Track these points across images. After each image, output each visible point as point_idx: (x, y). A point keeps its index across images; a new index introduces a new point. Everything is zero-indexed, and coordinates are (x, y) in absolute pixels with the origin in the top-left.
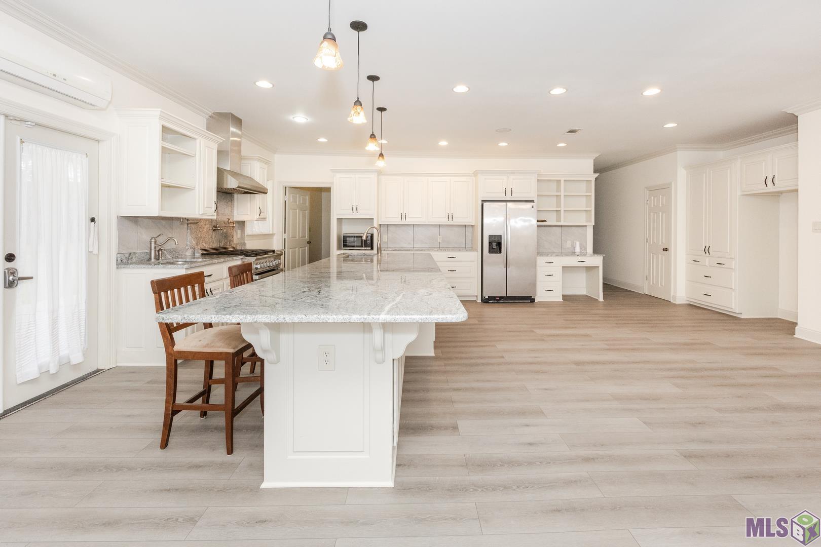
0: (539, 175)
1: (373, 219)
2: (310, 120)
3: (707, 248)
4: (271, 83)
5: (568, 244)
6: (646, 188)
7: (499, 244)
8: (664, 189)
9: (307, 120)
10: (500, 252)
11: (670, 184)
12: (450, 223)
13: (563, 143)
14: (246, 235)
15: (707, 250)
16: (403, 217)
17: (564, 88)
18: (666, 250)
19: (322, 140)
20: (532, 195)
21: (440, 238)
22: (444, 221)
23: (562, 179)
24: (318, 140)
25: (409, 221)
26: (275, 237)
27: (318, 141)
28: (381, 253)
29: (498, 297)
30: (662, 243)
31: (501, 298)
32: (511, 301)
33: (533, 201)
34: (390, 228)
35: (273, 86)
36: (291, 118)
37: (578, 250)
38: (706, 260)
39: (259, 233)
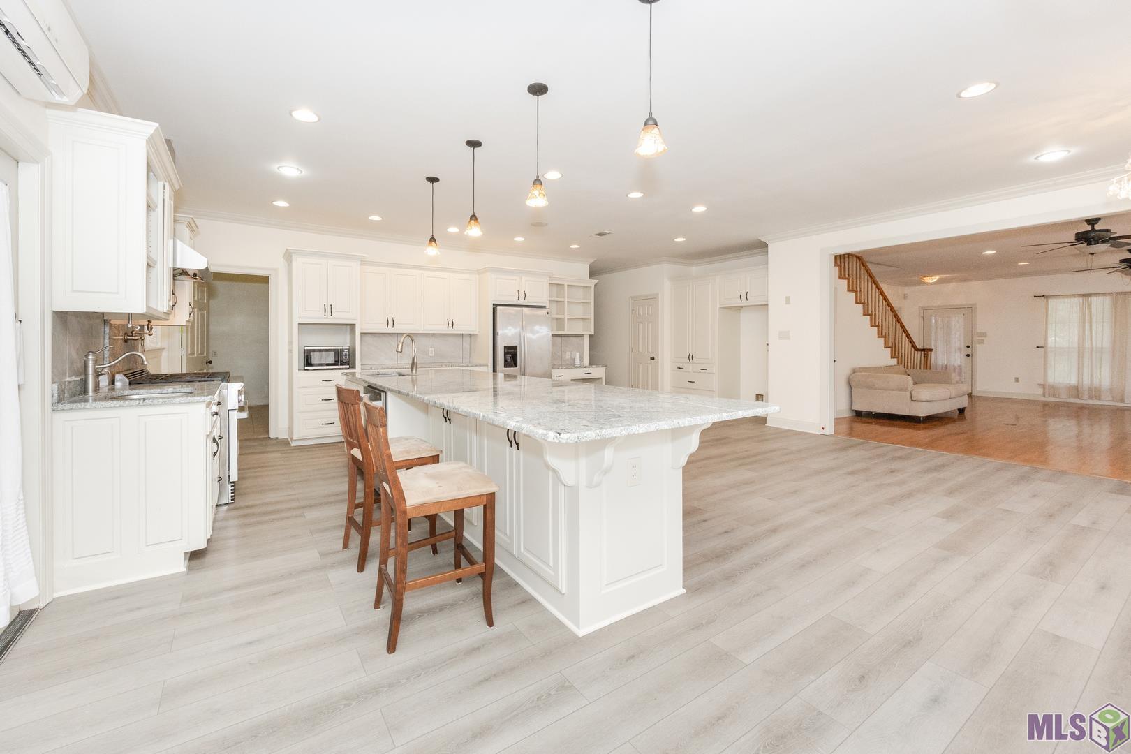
0: (550, 278)
1: (355, 325)
3: (691, 355)
4: (317, 115)
5: (567, 356)
6: (631, 297)
7: (514, 357)
8: (652, 299)
9: (301, 172)
10: (516, 366)
11: (657, 294)
12: (450, 331)
15: (691, 357)
16: (391, 323)
17: (641, 192)
18: (653, 358)
19: (281, 203)
20: (543, 300)
21: (432, 351)
22: (443, 329)
23: (566, 284)
24: (274, 203)
25: (398, 328)
26: (164, 354)
27: (274, 205)
28: (416, 370)
30: (648, 352)
33: (544, 307)
35: (319, 120)
36: (275, 167)
37: (577, 362)
38: (690, 367)
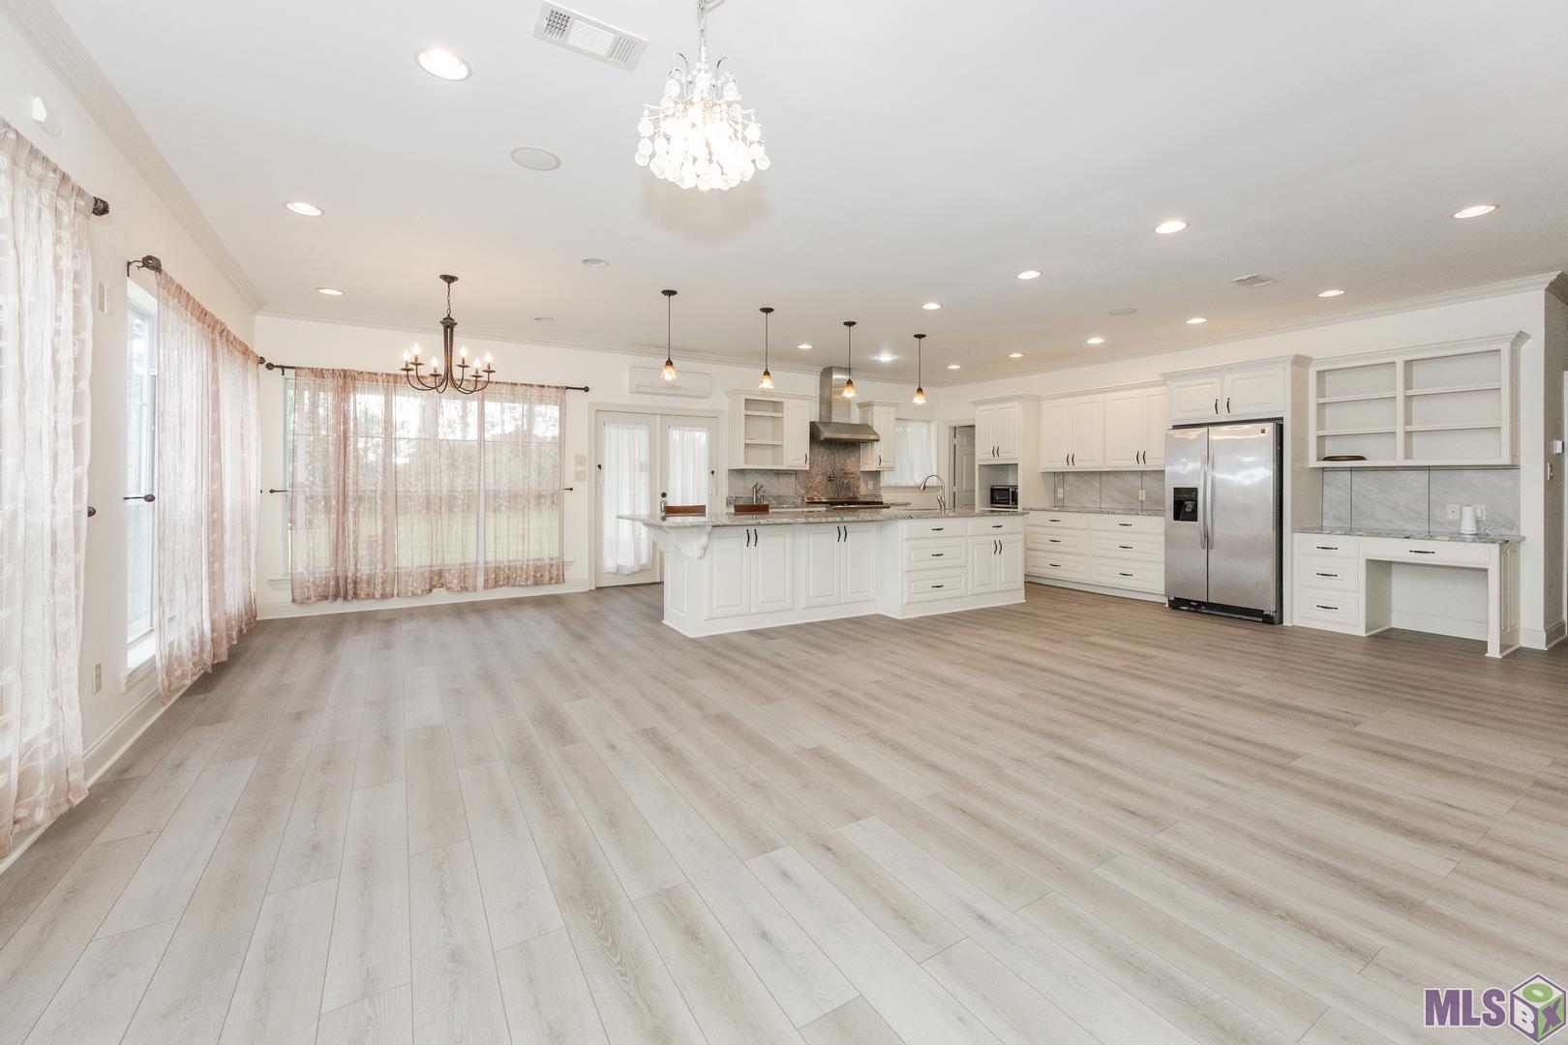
1: (1017, 464)
2: (895, 357)
5: (1452, 512)
7: (1194, 504)
10: (1196, 519)
12: (1141, 467)
13: (1336, 289)
14: (882, 485)
16: (1071, 460)
22: (1131, 464)
23: (1400, 361)
24: (951, 366)
25: (1079, 466)
27: (951, 369)
29: (1194, 601)
31: (1200, 604)
32: (1222, 614)
34: (1067, 477)
36: (872, 358)
37: (1468, 528)
39: (905, 485)
